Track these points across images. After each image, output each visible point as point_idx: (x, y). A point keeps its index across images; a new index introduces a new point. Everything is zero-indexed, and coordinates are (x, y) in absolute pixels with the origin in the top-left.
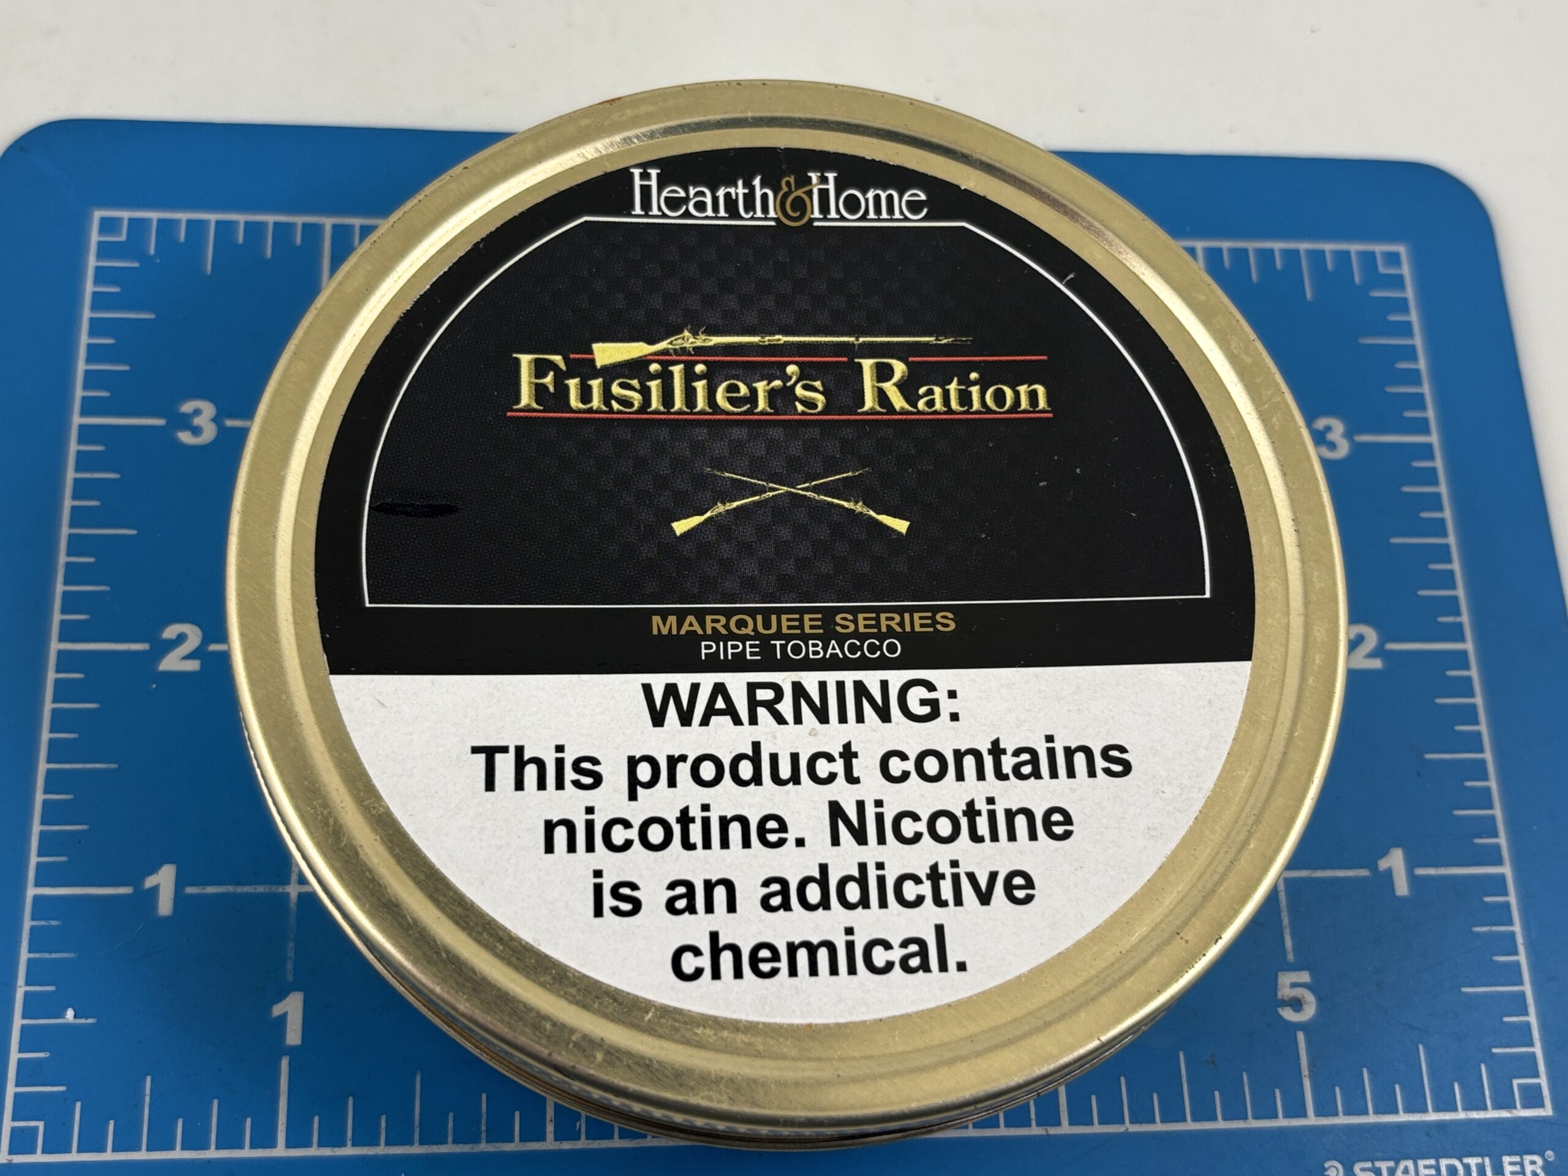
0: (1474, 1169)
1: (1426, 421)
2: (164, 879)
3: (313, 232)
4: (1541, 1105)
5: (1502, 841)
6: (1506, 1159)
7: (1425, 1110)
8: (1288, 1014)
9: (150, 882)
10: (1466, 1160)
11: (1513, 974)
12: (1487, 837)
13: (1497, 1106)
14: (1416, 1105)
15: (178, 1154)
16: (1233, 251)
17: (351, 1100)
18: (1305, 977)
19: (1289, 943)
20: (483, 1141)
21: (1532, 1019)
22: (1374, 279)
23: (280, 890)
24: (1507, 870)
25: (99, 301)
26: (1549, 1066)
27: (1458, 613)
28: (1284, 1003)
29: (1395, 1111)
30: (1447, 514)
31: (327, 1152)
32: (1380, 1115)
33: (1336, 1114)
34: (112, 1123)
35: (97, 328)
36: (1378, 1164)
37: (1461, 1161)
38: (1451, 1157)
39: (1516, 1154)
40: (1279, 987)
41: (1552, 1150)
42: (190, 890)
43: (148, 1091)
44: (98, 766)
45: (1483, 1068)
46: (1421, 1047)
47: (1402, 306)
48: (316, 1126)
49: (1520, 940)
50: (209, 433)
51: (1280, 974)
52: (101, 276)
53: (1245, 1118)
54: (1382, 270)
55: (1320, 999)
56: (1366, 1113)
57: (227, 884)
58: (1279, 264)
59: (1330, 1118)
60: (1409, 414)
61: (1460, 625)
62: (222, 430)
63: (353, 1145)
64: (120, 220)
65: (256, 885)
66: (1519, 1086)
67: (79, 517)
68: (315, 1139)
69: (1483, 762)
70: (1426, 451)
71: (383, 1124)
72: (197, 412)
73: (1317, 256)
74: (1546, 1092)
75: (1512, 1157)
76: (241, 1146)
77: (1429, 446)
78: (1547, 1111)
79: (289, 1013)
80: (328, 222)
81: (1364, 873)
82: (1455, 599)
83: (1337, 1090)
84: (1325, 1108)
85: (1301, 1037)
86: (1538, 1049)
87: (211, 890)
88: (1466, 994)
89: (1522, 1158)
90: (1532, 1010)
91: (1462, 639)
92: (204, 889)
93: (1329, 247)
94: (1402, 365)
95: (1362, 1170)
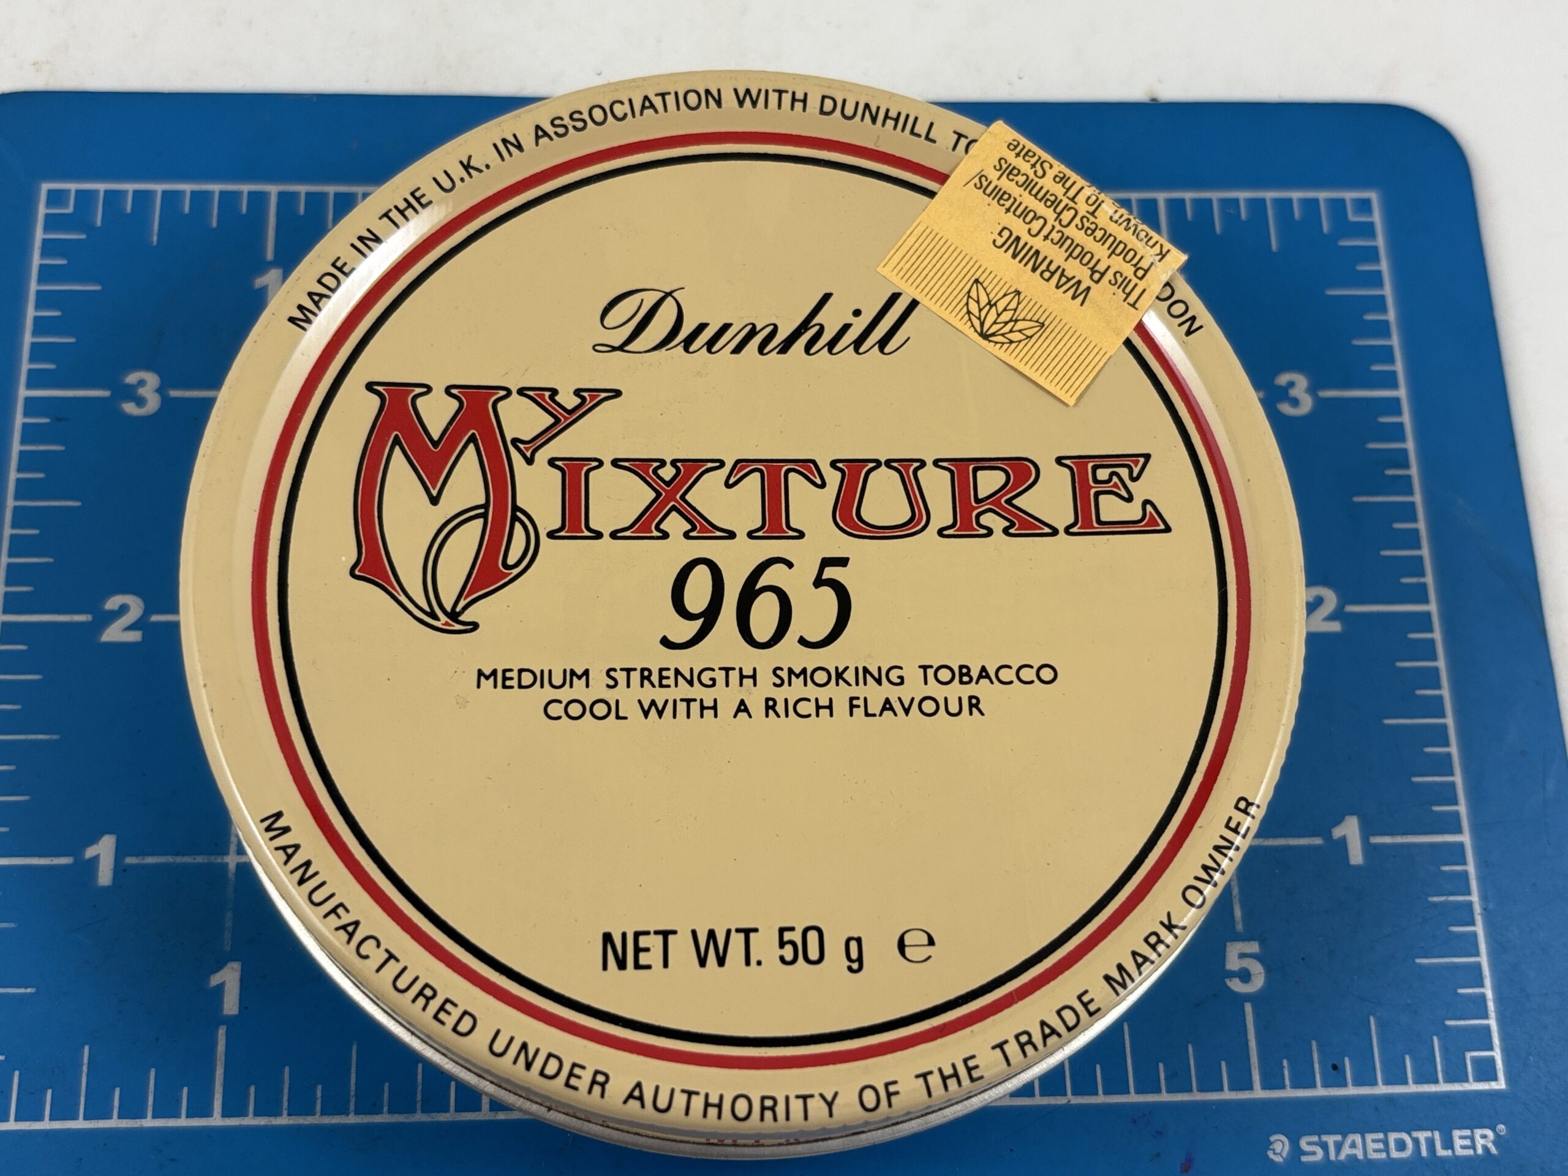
0: (1423, 1143)
1: (1394, 374)
2: (104, 850)
3: (258, 200)
4: (1495, 1078)
5: (1462, 808)
6: (1457, 1133)
7: (1374, 1083)
8: (1236, 985)
9: (90, 852)
10: (1415, 1134)
11: (1469, 945)
12: (1446, 805)
13: (1449, 1079)
14: (1365, 1078)
15: (115, 1123)
17: (287, 1070)
18: (1254, 947)
19: (1237, 913)
20: (419, 1111)
21: (1488, 991)
22: (1344, 227)
23: (219, 860)
24: (1465, 838)
25: (46, 273)
26: (1503, 1038)
27: (1421, 574)
28: (1232, 975)
29: (1344, 1084)
30: (1414, 471)
31: (262, 1121)
32: (1328, 1088)
33: (1283, 1087)
34: (49, 1092)
35: (43, 300)
36: (1325, 1138)
37: (1410, 1134)
38: (1399, 1131)
39: (1467, 1128)
40: (1227, 957)
41: (1503, 1124)
42: (130, 860)
43: (86, 1060)
44: (40, 737)
45: (1435, 1040)
46: (1372, 1019)
47: (1372, 254)
48: (252, 1095)
49: (1477, 909)
50: (153, 403)
51: (1228, 944)
52: (48, 248)
53: (1189, 1090)
54: (1352, 217)
55: (1269, 970)
56: (1314, 1086)
57: (166, 855)
58: (1243, 214)
59: (1277, 1091)
60: (1376, 368)
61: (1424, 586)
62: (166, 401)
63: (289, 1115)
64: (68, 191)
65: (195, 855)
66: (1474, 1059)
67: (24, 489)
68: (251, 1108)
69: (1445, 727)
70: (1393, 406)
71: (319, 1094)
72: (142, 383)
73: (1284, 205)
74: (1500, 1065)
75: (1463, 1131)
76: (177, 1115)
77: (1397, 401)
78: (1501, 1084)
79: (226, 982)
80: (273, 190)
81: (1318, 841)
82: (1420, 559)
83: (1285, 1062)
84: (1272, 1081)
85: (1248, 1008)
86: (1493, 1023)
87: (150, 860)
88: (1420, 966)
89: (1473, 1132)
90: (1488, 982)
91: (1425, 600)
92: (144, 859)
93: (1297, 195)
94: (1371, 317)
95: (1309, 1143)
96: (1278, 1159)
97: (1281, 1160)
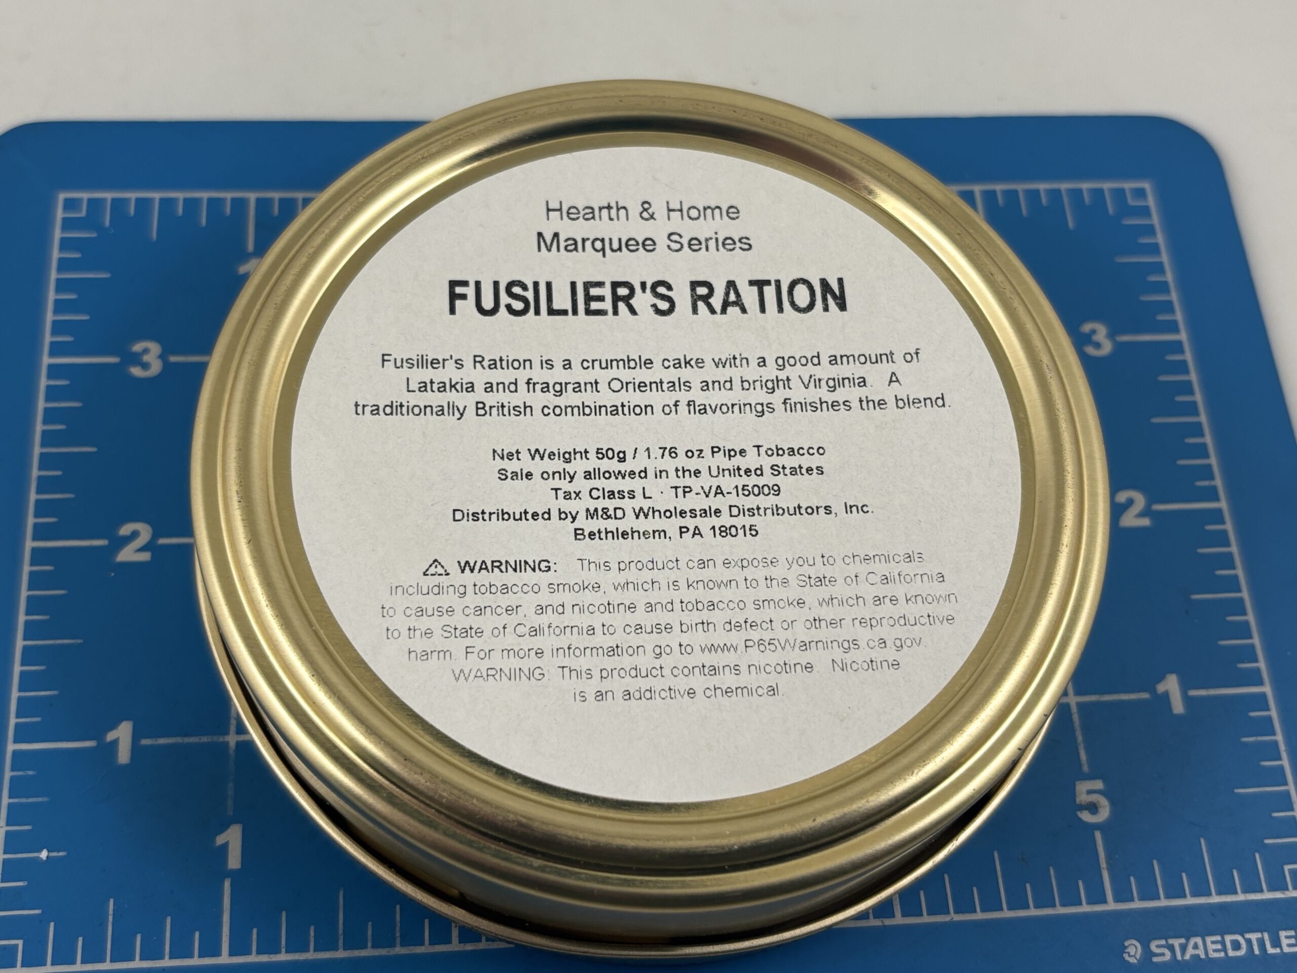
0: (1255, 943)
1: (1175, 322)
2: (123, 734)
3: (240, 205)
5: (1262, 665)
6: (1283, 934)
7: (1209, 894)
8: (1086, 816)
9: (111, 736)
10: (1248, 936)
11: (1278, 777)
12: (1249, 662)
13: (1272, 889)
14: (1201, 890)
15: (137, 964)
16: (1006, 193)
17: (284, 914)
18: (1099, 785)
19: (1083, 756)
20: (398, 944)
22: (1126, 210)
23: (221, 739)
24: (1267, 689)
25: (64, 265)
27: (1212, 478)
28: (1082, 807)
29: (1183, 896)
30: (1198, 397)
31: (264, 958)
32: (1170, 900)
33: (1132, 900)
34: (80, 940)
35: (62, 285)
36: (1171, 941)
37: (1243, 937)
38: (1234, 933)
39: (1291, 929)
40: (1077, 794)
42: (145, 742)
43: (111, 912)
44: (66, 641)
45: (1257, 856)
46: (1202, 841)
47: (1150, 230)
48: (255, 936)
49: (1282, 747)
50: (156, 367)
51: (1077, 783)
52: (65, 244)
53: (1053, 905)
54: (1131, 202)
55: (1113, 803)
56: (1159, 898)
57: (176, 736)
58: (1044, 201)
59: (1127, 903)
60: (1160, 317)
61: (1215, 488)
62: (166, 365)
63: (287, 952)
64: (81, 200)
65: (200, 735)
66: (1290, 871)
67: (48, 438)
68: (254, 948)
69: (1241, 600)
70: (1177, 347)
71: (312, 933)
72: (146, 351)
73: (1077, 194)
75: (1288, 932)
76: (191, 956)
77: (1180, 343)
79: (230, 842)
80: (252, 197)
81: (1145, 696)
82: (1209, 467)
83: (1132, 879)
84: (1122, 895)
85: (1098, 835)
87: (162, 741)
88: (1239, 795)
91: (1217, 499)
92: (157, 740)
93: (1085, 186)
94: (1153, 278)
95: (1158, 946)
96: (1132, 960)
97: (1135, 961)
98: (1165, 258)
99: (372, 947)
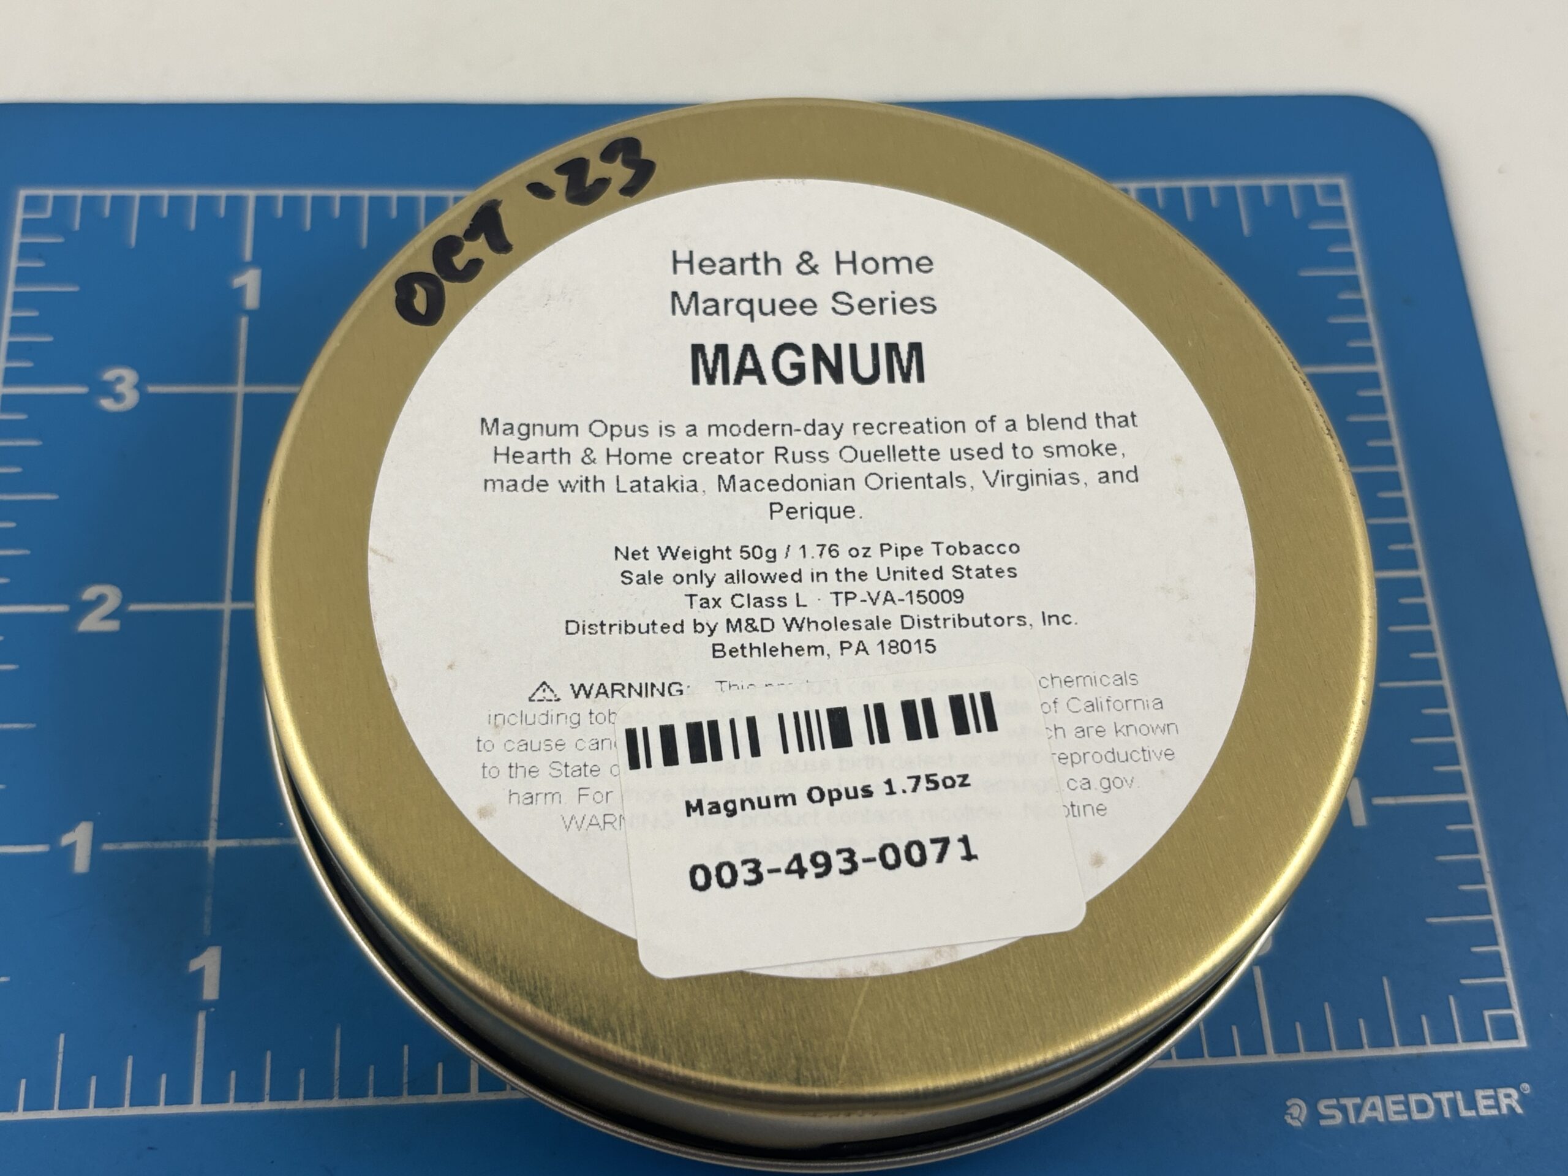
0: (1445, 1104)
1: (1371, 350)
2: (80, 837)
3: (236, 204)
4: (1515, 1037)
5: (1464, 768)
6: (1480, 1093)
7: (1391, 1044)
9: (66, 840)
10: (1436, 1095)
11: (1480, 903)
12: (1448, 765)
13: (1468, 1039)
14: (1381, 1039)
15: (91, 1112)
16: (1168, 191)
17: (269, 1054)
20: (405, 1092)
21: (1503, 948)
22: (1314, 212)
23: (199, 845)
24: (1470, 797)
25: (23, 276)
26: (1521, 996)
27: (1410, 540)
29: (1360, 1046)
30: (1396, 442)
31: (245, 1107)
32: (1344, 1051)
33: (1297, 1051)
34: (23, 1082)
35: (20, 300)
36: (1343, 1101)
37: (1431, 1096)
38: (1420, 1092)
39: (1489, 1087)
41: (1527, 1083)
42: (108, 847)
43: (61, 1049)
44: (15, 726)
45: (1452, 999)
46: (1385, 980)
47: (1343, 237)
48: (233, 1081)
49: (1486, 867)
50: (131, 398)
52: (26, 251)
53: (1201, 1056)
54: (1322, 202)
56: (1329, 1049)
57: (144, 841)
58: (1214, 201)
59: (1291, 1054)
60: (1353, 344)
61: (1413, 553)
62: (144, 396)
63: (271, 1100)
64: (45, 198)
65: (174, 840)
66: (1491, 1017)
68: (232, 1094)
69: (1441, 689)
70: (1373, 380)
71: (302, 1077)
72: (120, 379)
73: (1254, 192)
74: (1519, 1023)
75: (1485, 1090)
76: (155, 1103)
77: (1375, 375)
78: (1522, 1043)
79: (206, 967)
80: (251, 194)
82: (1408, 526)
83: (1298, 1026)
84: (1285, 1044)
85: (1258, 971)
86: (1509, 980)
87: (128, 846)
88: (1430, 925)
89: (1496, 1092)
90: (1502, 939)
91: (1415, 566)
92: (121, 845)
93: (1265, 183)
94: (1345, 296)
95: (1327, 1107)
96: (1296, 1124)
97: (1299, 1124)
98: (1361, 270)
99: (374, 1096)
